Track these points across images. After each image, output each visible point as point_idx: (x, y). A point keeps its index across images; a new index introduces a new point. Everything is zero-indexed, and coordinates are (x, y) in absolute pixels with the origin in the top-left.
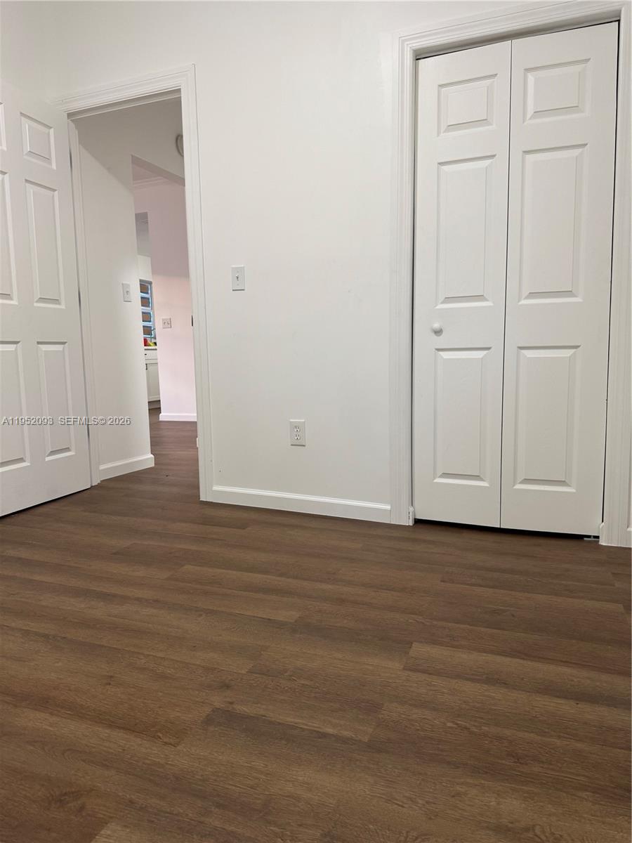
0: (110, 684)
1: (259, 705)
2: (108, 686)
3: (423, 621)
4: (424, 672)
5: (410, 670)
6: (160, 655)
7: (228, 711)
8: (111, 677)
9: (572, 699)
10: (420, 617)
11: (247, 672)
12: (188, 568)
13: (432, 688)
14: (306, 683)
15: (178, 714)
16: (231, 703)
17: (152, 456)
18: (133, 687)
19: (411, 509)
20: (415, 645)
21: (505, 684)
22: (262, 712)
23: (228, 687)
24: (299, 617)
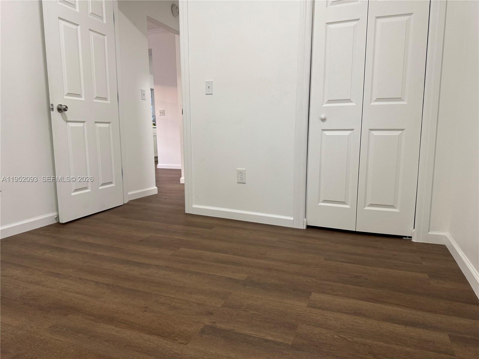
0: (146, 311)
1: (230, 324)
2: (145, 313)
3: (316, 281)
4: (319, 308)
5: (312, 307)
6: (172, 296)
7: (213, 327)
8: (146, 307)
9: (402, 324)
10: (315, 279)
11: (221, 306)
12: (183, 249)
13: (324, 317)
14: (254, 312)
15: (185, 328)
16: (215, 323)
17: (156, 188)
18: (159, 313)
19: (305, 220)
20: (313, 294)
21: (365, 316)
22: (232, 328)
23: (212, 314)
24: (247, 277)
